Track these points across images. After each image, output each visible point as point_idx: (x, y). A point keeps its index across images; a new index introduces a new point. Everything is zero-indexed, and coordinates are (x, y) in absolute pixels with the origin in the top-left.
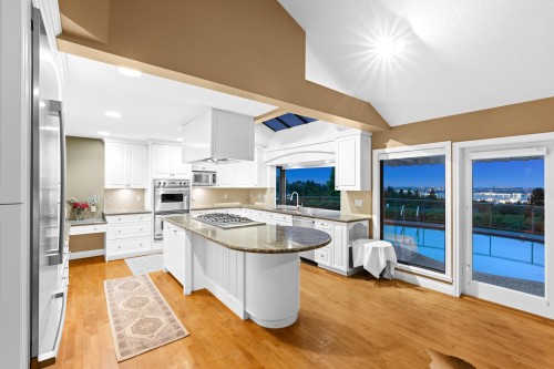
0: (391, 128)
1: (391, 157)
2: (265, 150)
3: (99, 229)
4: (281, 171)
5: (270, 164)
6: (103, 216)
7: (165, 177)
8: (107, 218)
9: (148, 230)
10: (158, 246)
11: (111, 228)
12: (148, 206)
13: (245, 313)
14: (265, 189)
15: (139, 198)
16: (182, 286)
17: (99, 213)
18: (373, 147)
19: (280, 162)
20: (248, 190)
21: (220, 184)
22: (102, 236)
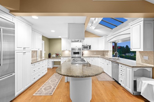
2: (107, 36)
3: (59, 60)
5: (109, 41)
8: (61, 58)
14: (108, 51)
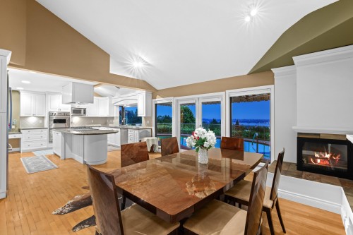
0: (158, 91)
1: (158, 102)
2: (113, 98)
3: (17, 136)
4: (122, 108)
5: (116, 104)
6: (19, 131)
7: (56, 111)
8: (22, 131)
9: (46, 137)
10: (50, 145)
11: (23, 136)
12: (46, 125)
13: (84, 161)
14: (114, 117)
15: (41, 122)
16: (59, 157)
17: (17, 129)
18: (153, 98)
19: (121, 104)
20: (106, 118)
21: (88, 115)
22: (19, 140)
